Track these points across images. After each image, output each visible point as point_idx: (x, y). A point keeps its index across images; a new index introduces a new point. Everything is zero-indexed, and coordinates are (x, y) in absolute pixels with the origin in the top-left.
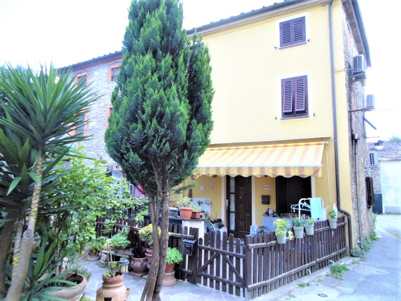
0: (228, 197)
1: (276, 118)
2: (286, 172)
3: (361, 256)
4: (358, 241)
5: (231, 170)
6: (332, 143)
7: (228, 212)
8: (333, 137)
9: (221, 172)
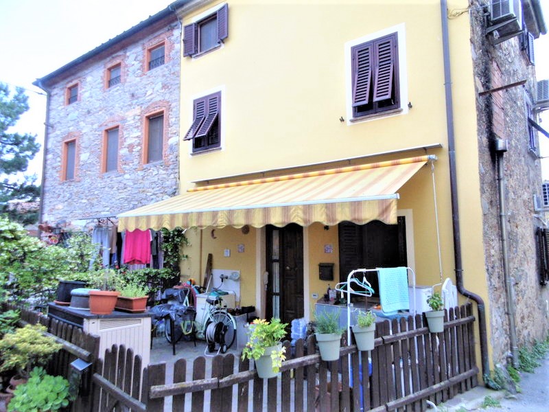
0: (269, 269)
1: (342, 120)
2: (327, 215)
3: (508, 386)
4: (509, 353)
5: (235, 215)
6: (444, 158)
7: (269, 295)
8: (445, 146)
9: (219, 220)
